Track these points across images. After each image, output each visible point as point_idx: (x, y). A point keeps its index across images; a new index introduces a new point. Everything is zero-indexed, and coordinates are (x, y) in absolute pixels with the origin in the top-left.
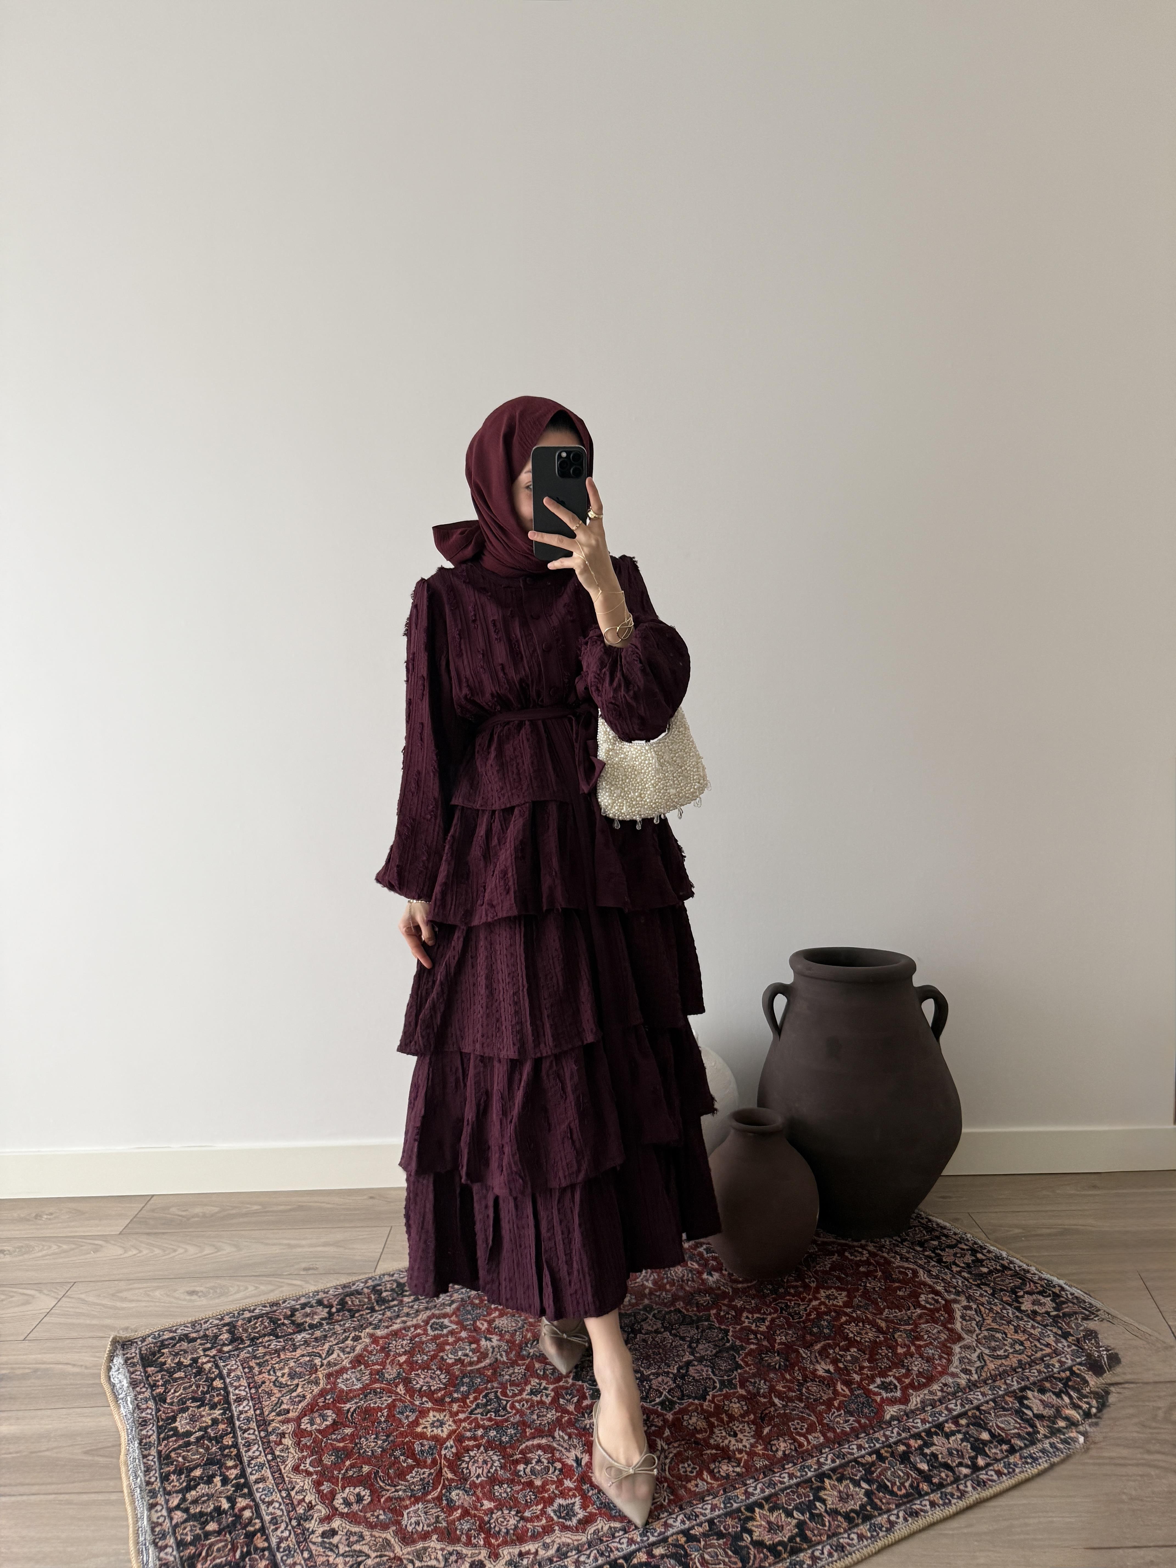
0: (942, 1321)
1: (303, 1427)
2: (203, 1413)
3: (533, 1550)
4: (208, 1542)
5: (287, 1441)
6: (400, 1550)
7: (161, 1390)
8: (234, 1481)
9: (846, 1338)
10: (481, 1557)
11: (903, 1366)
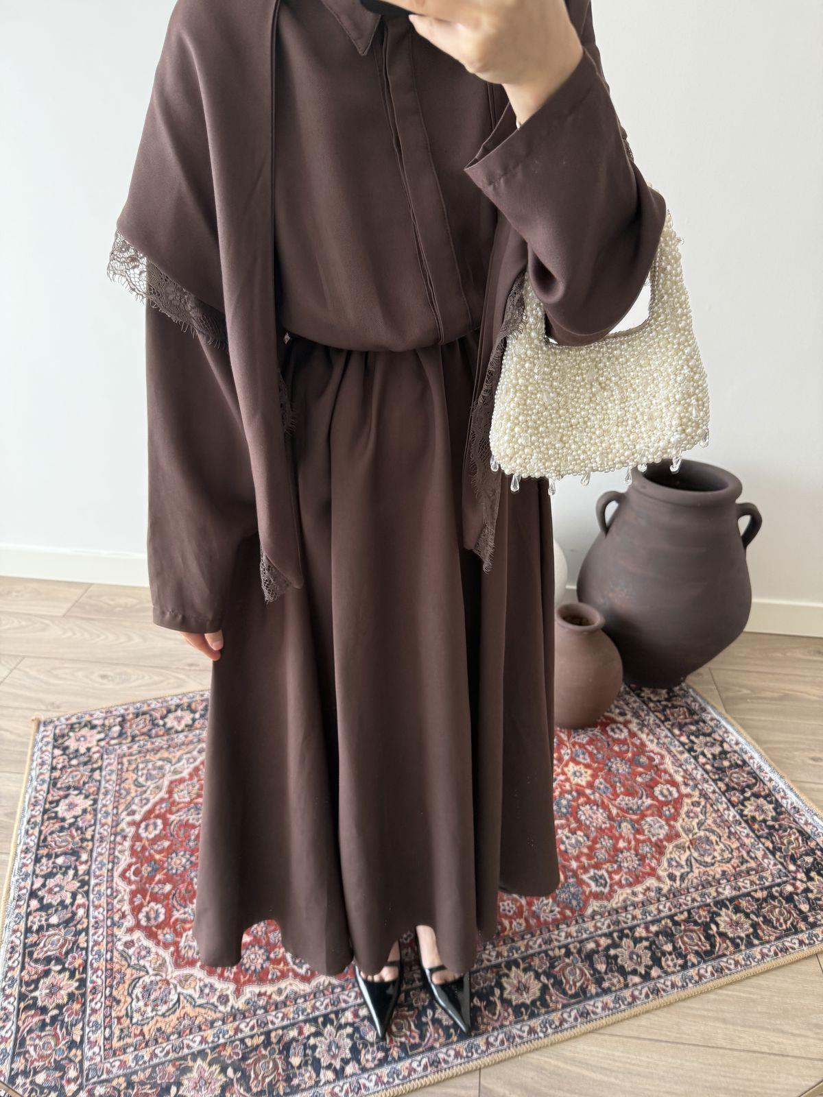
0: (665, 816)
1: (141, 831)
2: (78, 802)
3: (268, 993)
4: (47, 933)
5: (127, 844)
6: (173, 973)
7: (57, 774)
8: (80, 878)
9: (578, 821)
10: (229, 992)
11: (616, 862)
